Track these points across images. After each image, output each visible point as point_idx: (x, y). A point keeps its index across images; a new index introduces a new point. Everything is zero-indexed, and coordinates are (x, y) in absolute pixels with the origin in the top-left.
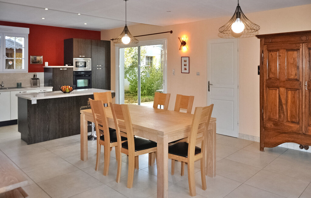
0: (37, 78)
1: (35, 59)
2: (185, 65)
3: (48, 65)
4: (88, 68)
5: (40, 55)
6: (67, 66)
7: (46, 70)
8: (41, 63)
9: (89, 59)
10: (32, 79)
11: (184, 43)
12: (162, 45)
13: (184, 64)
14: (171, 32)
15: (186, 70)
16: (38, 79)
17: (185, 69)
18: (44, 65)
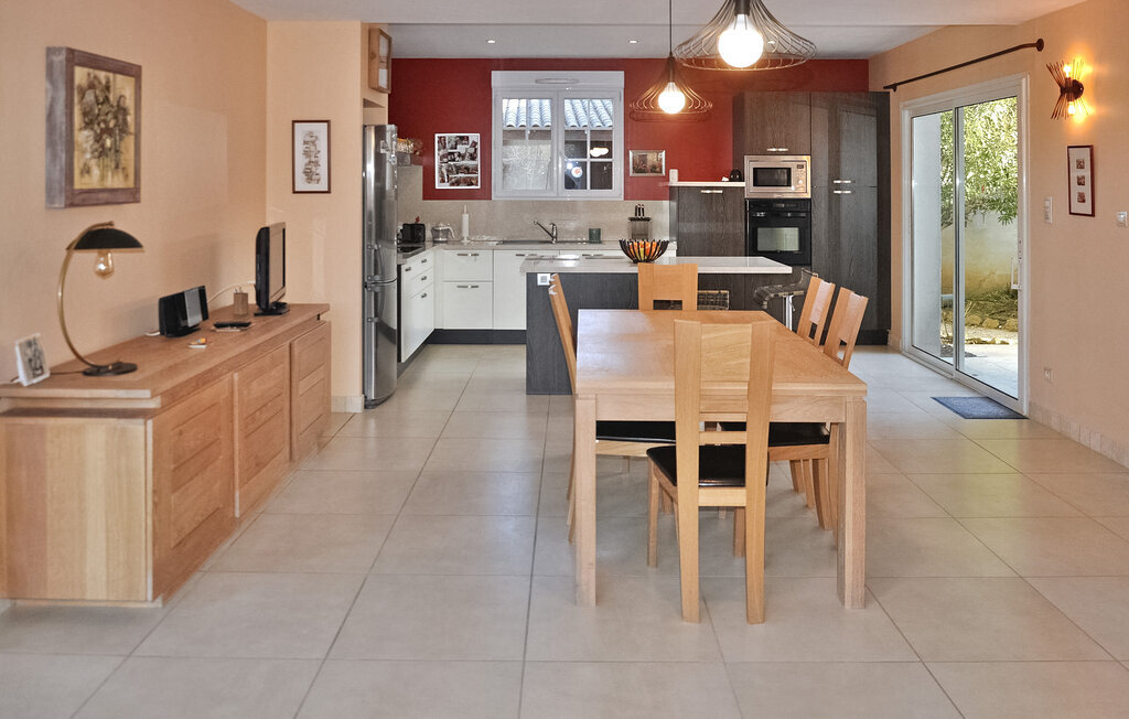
0: (646, 216)
1: (643, 159)
2: (1081, 182)
3: (679, 180)
4: (802, 190)
5: (658, 149)
6: (725, 183)
7: (673, 193)
8: (661, 172)
9: (805, 158)
10: (632, 219)
11: (1073, 90)
12: (1014, 101)
13: (1078, 179)
14: (1040, 45)
15: (1084, 201)
16: (648, 219)
17: (1082, 199)
18: (667, 178)
